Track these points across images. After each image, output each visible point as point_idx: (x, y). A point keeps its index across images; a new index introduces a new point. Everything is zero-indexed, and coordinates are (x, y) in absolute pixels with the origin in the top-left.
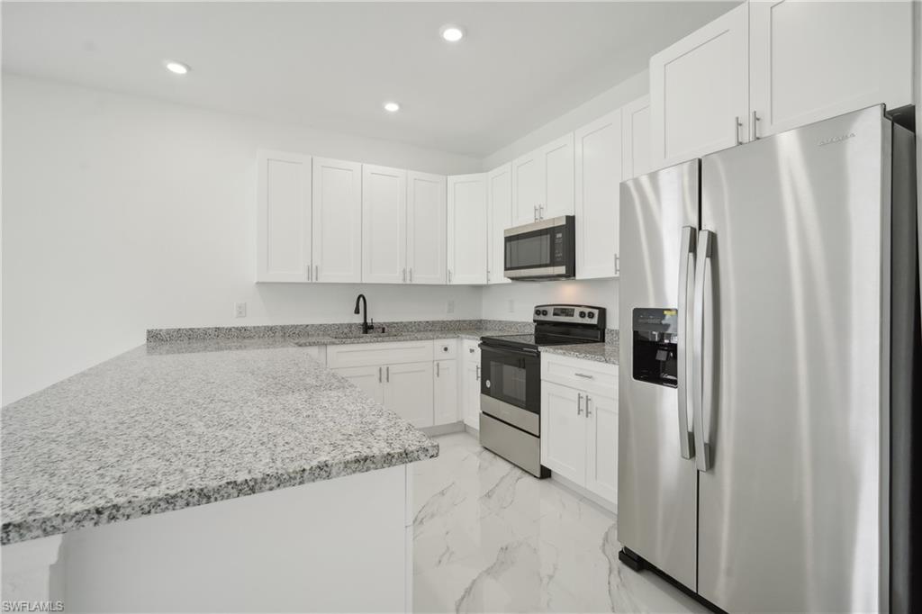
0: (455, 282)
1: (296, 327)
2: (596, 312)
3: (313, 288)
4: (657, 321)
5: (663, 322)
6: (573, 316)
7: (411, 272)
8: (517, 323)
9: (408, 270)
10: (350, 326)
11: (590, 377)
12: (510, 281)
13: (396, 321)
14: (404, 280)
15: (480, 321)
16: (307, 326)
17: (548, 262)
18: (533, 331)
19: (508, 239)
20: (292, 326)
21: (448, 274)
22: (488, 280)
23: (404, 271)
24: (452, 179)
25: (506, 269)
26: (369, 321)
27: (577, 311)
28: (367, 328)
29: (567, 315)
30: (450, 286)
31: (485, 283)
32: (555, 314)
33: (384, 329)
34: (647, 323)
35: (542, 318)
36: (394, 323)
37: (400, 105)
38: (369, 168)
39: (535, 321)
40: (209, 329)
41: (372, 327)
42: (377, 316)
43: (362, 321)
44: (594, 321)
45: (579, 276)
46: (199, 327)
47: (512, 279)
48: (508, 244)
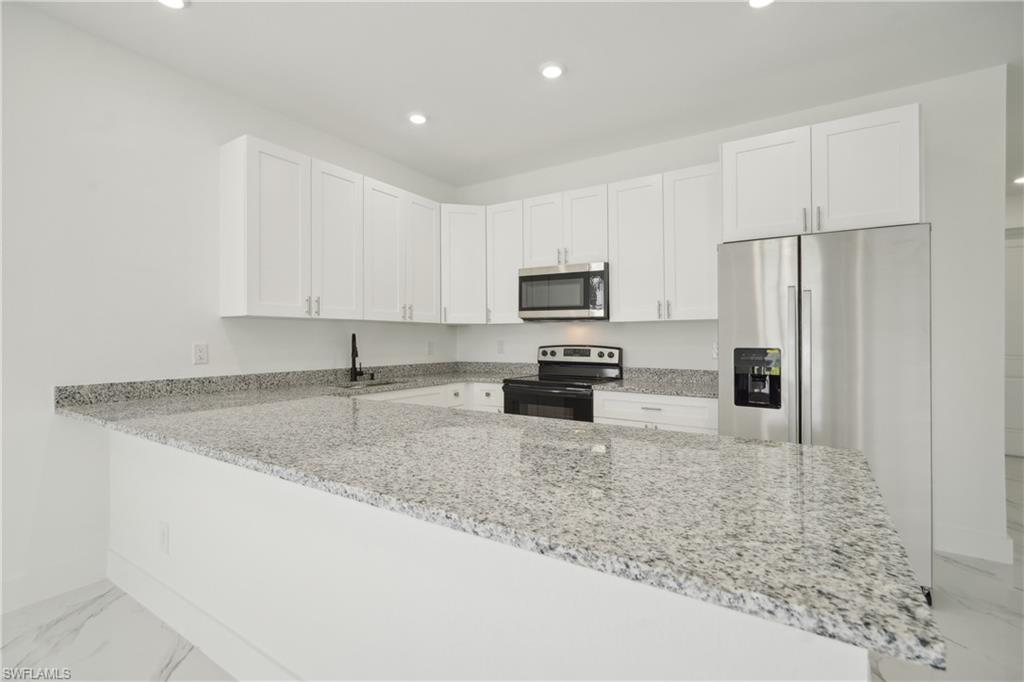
1: (274, 375)
2: (616, 352)
5: (766, 359)
6: (589, 355)
8: (511, 364)
10: (335, 372)
11: (660, 410)
12: (522, 321)
13: (382, 365)
14: (404, 317)
15: (456, 363)
16: (288, 373)
17: (582, 305)
18: (537, 373)
19: (523, 279)
20: (270, 374)
21: (443, 311)
22: (488, 319)
25: (521, 309)
26: (357, 366)
27: (594, 352)
28: (355, 374)
29: (582, 355)
32: (565, 355)
33: (372, 375)
35: (549, 358)
36: (379, 368)
39: (539, 362)
41: (361, 373)
42: (365, 362)
43: (350, 366)
44: (615, 360)
45: (611, 320)
46: (143, 380)
47: (525, 319)
48: (524, 284)
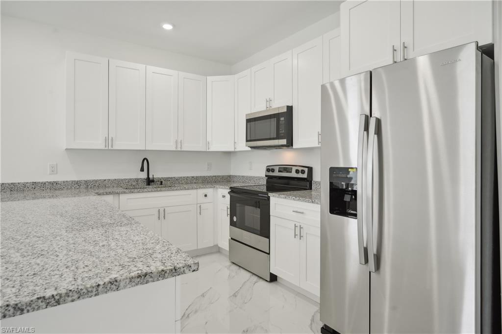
0: (212, 149)
1: (96, 181)
2: (306, 170)
3: (109, 153)
4: (344, 176)
5: (348, 176)
6: (291, 172)
7: (181, 142)
8: (254, 177)
9: (179, 141)
10: (137, 180)
11: (302, 213)
12: (250, 149)
13: (170, 176)
14: (176, 148)
15: (230, 176)
16: (105, 180)
17: (275, 137)
18: (265, 183)
19: (249, 121)
20: (93, 181)
21: (208, 144)
22: (235, 148)
23: (176, 142)
24: (210, 78)
25: (247, 141)
26: (151, 176)
27: (294, 169)
28: (149, 181)
29: (288, 172)
30: (210, 152)
31: (232, 150)
32: (279, 171)
33: (162, 182)
34: (338, 177)
35: (271, 174)
36: (169, 178)
37: (174, 26)
38: (151, 69)
39: (266, 176)
40: (27, 183)
41: (153, 181)
42: (157, 173)
43: (147, 177)
44: (305, 176)
45: (294, 147)
47: (251, 147)
48: (248, 123)
